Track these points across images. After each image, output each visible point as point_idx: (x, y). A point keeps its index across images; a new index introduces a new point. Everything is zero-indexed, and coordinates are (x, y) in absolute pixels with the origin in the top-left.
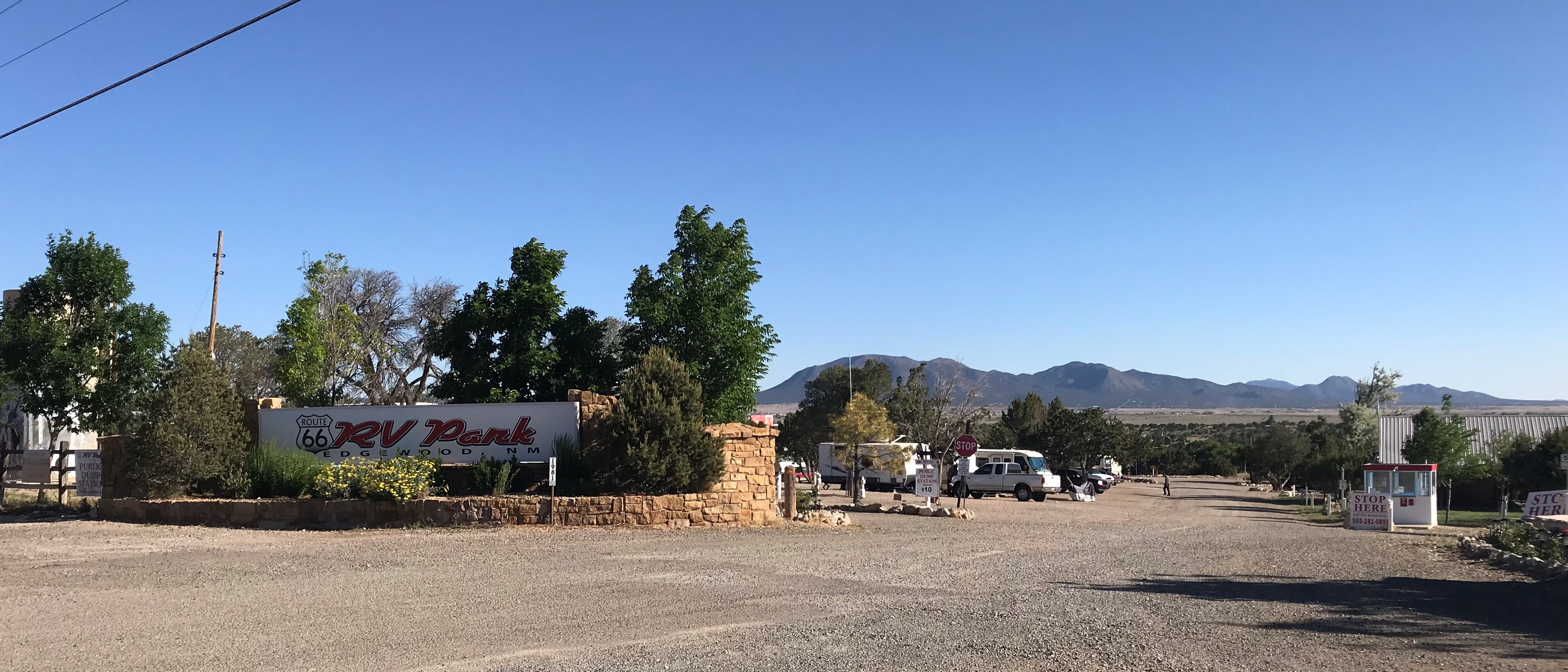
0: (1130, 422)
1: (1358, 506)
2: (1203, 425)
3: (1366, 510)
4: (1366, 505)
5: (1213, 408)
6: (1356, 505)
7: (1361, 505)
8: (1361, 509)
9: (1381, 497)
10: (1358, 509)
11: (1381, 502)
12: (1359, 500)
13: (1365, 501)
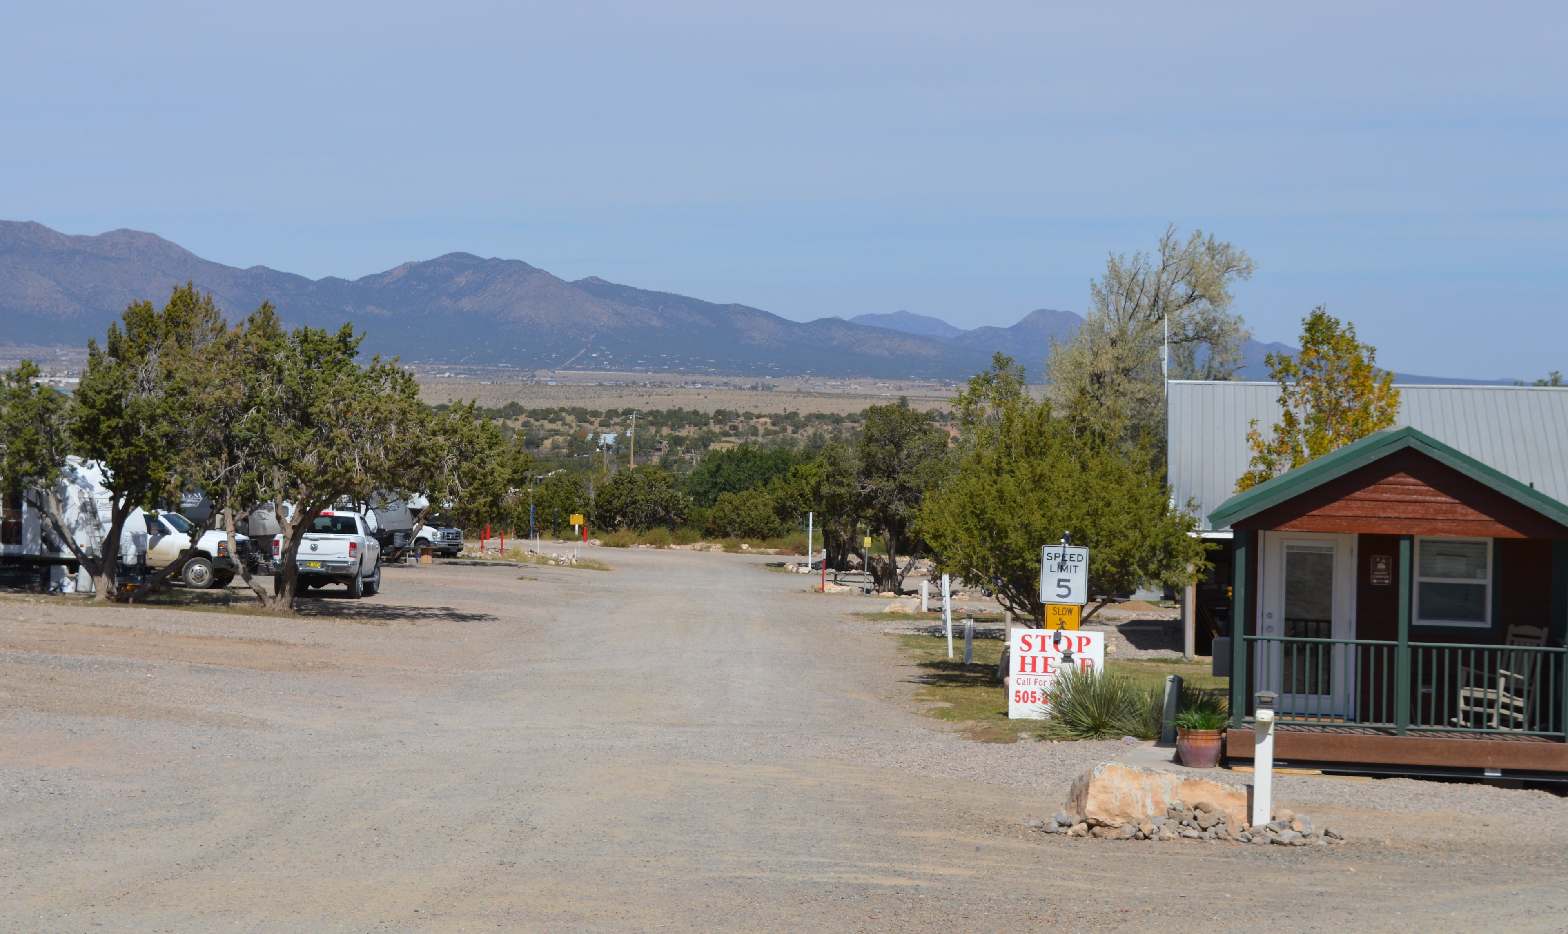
0: (580, 404)
1: (1029, 660)
2: (748, 416)
3: (1046, 671)
4: (1046, 659)
5: (777, 375)
6: (1023, 658)
7: (1034, 659)
8: (1034, 670)
9: (1080, 639)
10: (1028, 668)
11: (1080, 650)
12: (1029, 645)
13: (1043, 649)
